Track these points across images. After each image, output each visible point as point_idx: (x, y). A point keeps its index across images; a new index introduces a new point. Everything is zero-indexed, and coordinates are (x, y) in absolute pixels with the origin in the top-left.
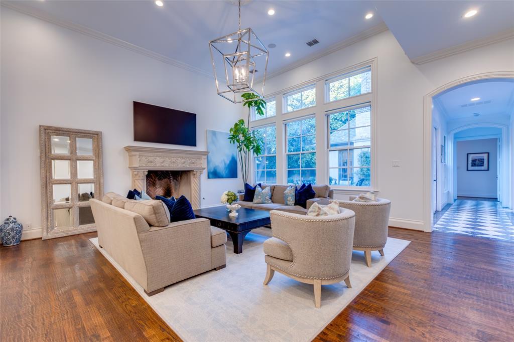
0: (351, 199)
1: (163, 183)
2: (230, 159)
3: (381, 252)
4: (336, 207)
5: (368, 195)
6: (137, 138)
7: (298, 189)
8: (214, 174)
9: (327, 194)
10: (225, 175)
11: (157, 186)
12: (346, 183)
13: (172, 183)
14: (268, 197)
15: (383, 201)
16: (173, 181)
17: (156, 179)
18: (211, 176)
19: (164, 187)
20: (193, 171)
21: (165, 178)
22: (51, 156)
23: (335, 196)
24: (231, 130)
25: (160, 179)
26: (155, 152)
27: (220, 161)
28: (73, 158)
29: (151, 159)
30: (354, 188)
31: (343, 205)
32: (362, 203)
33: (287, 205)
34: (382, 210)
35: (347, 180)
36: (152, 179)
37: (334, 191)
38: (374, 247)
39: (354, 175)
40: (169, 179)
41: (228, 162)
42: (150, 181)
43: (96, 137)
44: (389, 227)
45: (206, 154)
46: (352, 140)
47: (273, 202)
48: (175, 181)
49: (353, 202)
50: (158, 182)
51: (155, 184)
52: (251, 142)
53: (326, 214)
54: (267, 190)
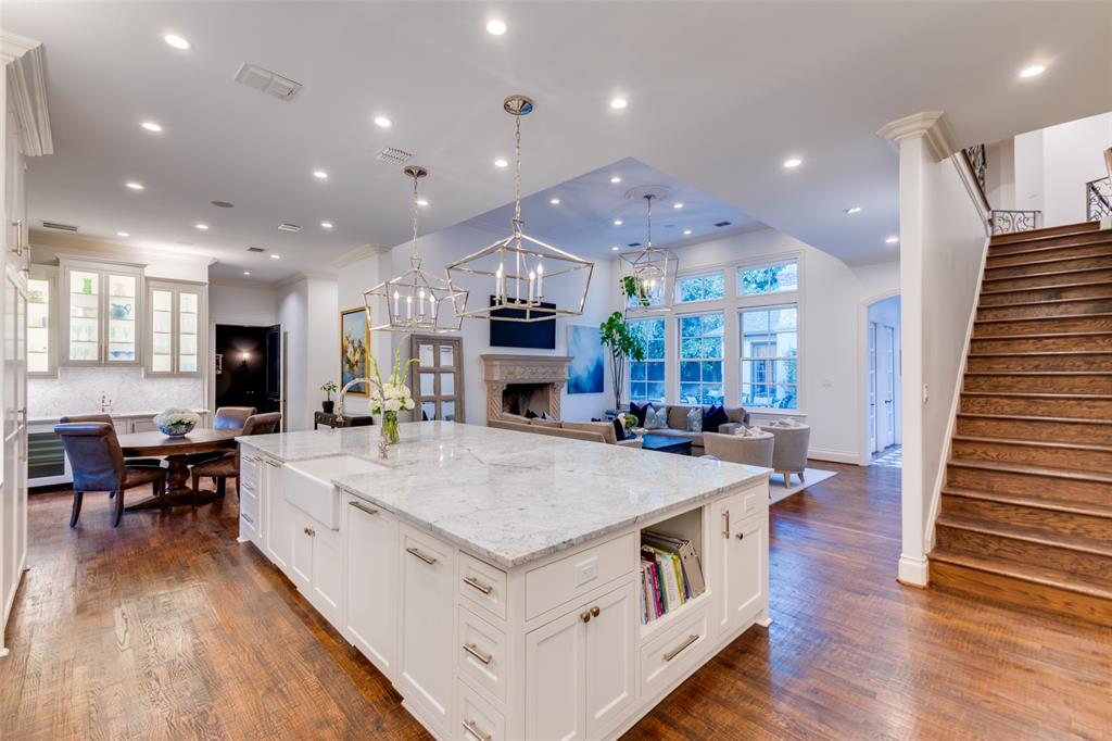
0: (772, 424)
2: (595, 364)
3: (801, 476)
4: (759, 430)
5: (788, 421)
6: (494, 342)
7: (706, 411)
8: (576, 388)
9: (743, 418)
10: (588, 389)
12: (764, 400)
14: (664, 422)
15: (803, 426)
17: (516, 396)
18: (571, 389)
20: (553, 384)
22: (418, 370)
23: (752, 421)
24: (603, 325)
27: (582, 368)
28: (437, 371)
29: (511, 369)
30: (776, 410)
31: (763, 429)
32: (782, 428)
33: (692, 431)
34: (800, 438)
35: (766, 396)
37: (751, 416)
38: (793, 471)
39: (778, 386)
41: (592, 369)
43: (456, 343)
44: (809, 459)
45: (569, 359)
46: (775, 328)
47: (670, 427)
49: (773, 427)
52: (631, 344)
53: (750, 435)
54: (662, 412)
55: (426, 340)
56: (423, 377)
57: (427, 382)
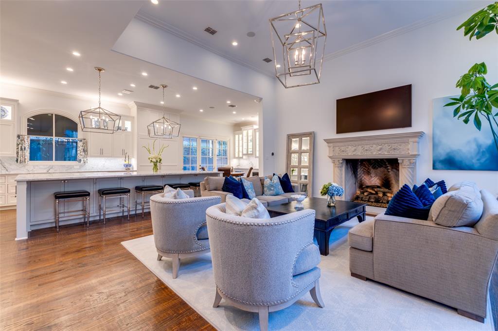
1: (379, 171)
6: (339, 131)
11: (373, 175)
13: (390, 173)
16: (392, 170)
17: (370, 168)
19: (381, 177)
20: (398, 159)
21: (381, 166)
22: (291, 151)
25: (374, 168)
26: (347, 141)
28: (299, 152)
29: (343, 148)
36: (366, 167)
40: (385, 168)
42: (364, 169)
48: (395, 170)
50: (372, 171)
51: (369, 172)
55: (295, 136)
56: (293, 155)
57: (294, 158)
